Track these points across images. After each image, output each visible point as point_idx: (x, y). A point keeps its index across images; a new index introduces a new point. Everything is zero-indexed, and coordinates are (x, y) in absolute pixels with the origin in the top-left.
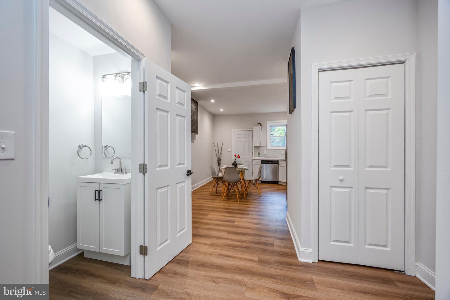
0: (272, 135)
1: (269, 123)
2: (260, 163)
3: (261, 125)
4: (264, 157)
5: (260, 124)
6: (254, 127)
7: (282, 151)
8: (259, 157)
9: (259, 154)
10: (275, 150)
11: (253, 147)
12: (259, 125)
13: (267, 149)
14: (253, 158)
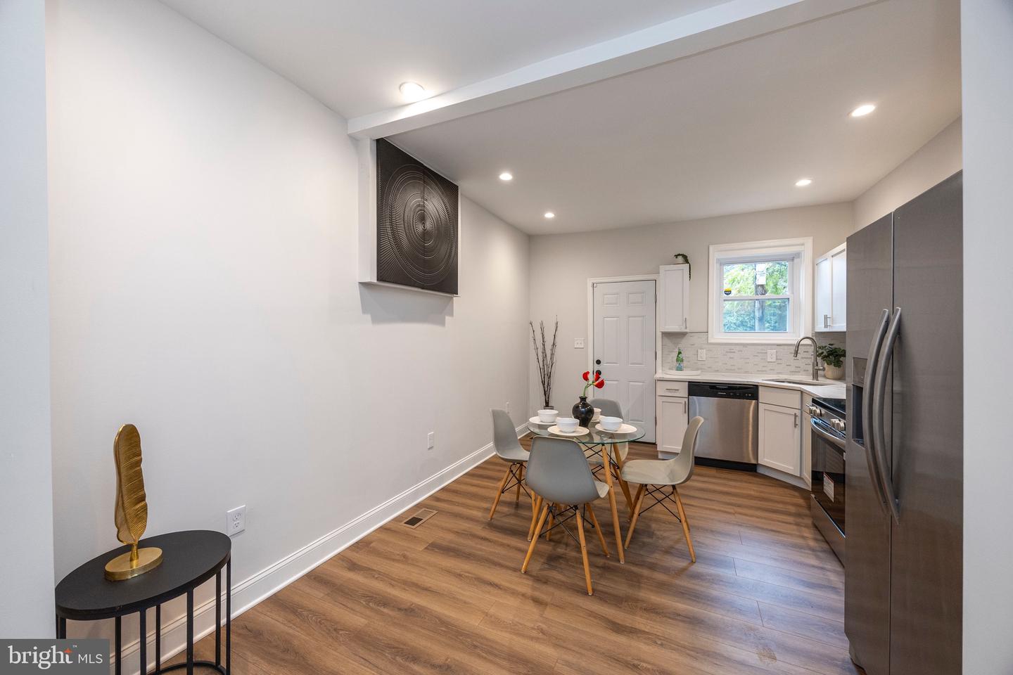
0: (728, 292)
1: (716, 253)
2: (684, 391)
3: (686, 260)
4: (698, 369)
5: (685, 257)
6: (662, 268)
7: (769, 351)
8: (680, 369)
9: (679, 360)
10: (738, 348)
11: (659, 335)
12: (680, 258)
13: (711, 341)
14: (659, 375)
